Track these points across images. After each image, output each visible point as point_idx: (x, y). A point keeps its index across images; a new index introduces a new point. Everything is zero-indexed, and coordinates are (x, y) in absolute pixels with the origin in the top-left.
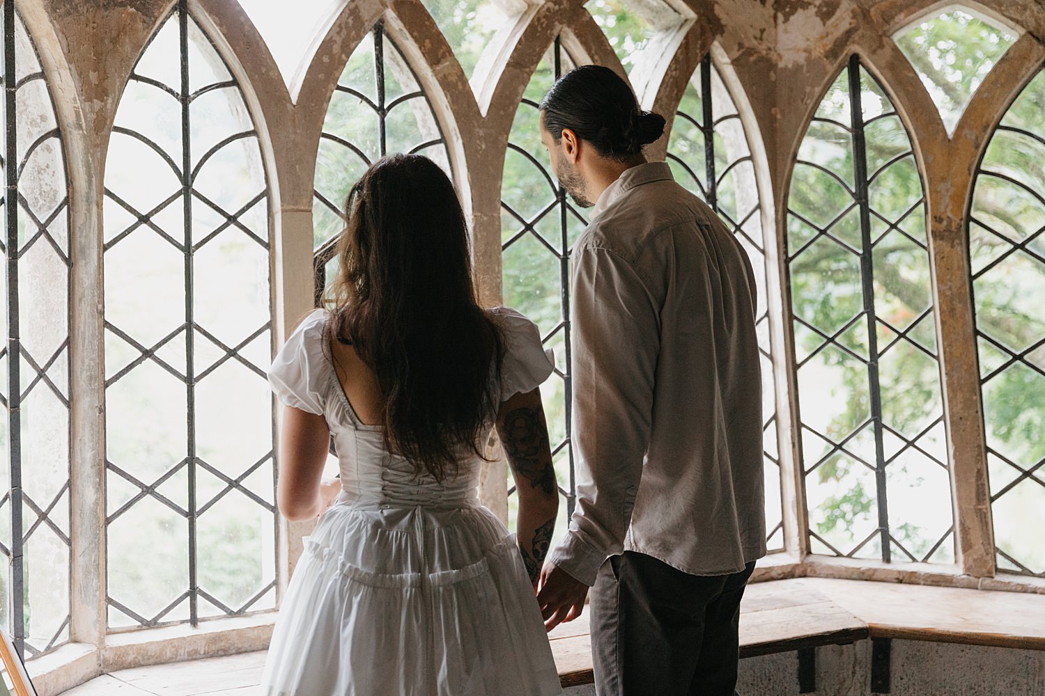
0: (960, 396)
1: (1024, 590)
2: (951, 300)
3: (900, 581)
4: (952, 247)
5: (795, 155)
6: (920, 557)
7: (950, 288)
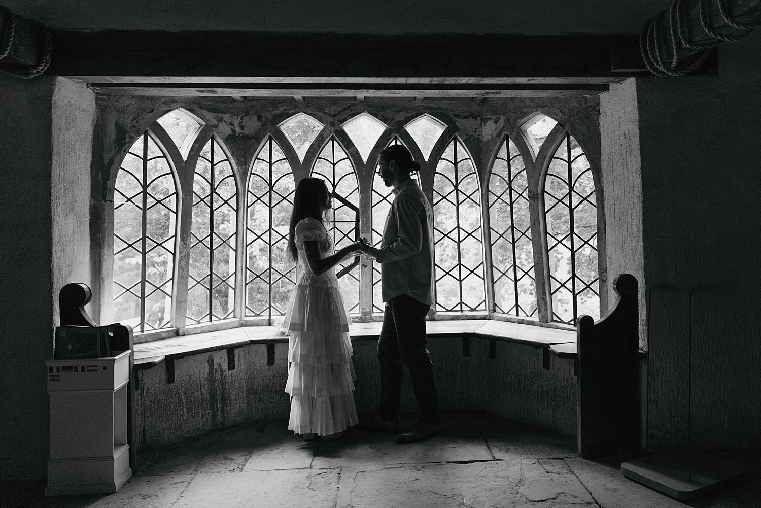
0: (537, 255)
1: (557, 328)
2: (534, 221)
3: (519, 323)
4: (534, 201)
5: (491, 171)
6: (529, 315)
7: (534, 217)
